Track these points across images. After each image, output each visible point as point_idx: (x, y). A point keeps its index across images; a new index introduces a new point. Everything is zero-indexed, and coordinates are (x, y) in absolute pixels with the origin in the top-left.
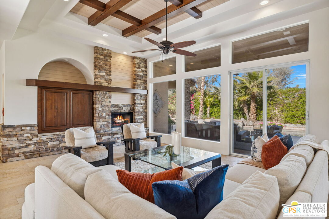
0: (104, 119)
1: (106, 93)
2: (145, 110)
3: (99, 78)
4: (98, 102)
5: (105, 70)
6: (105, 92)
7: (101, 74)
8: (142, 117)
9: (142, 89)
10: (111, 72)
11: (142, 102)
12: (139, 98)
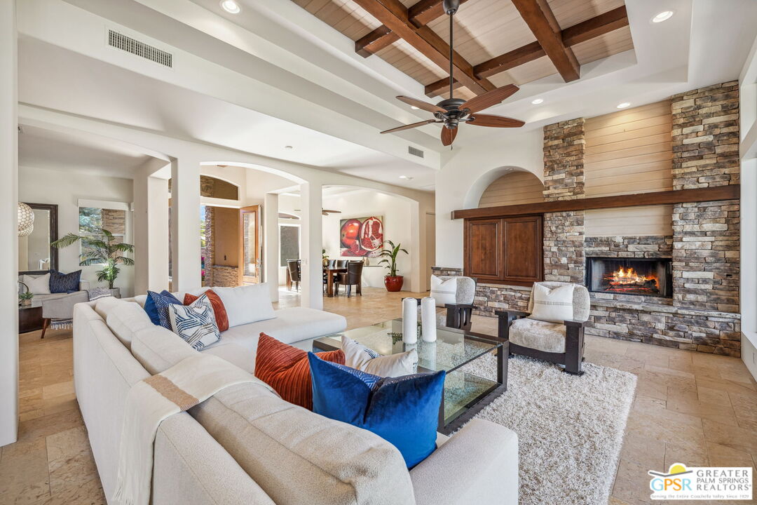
1: (569, 216)
2: (730, 254)
3: (551, 188)
4: (549, 235)
5: (565, 167)
6: (564, 214)
7: (556, 177)
8: (710, 275)
9: (706, 185)
10: (582, 166)
11: (708, 226)
12: (692, 216)
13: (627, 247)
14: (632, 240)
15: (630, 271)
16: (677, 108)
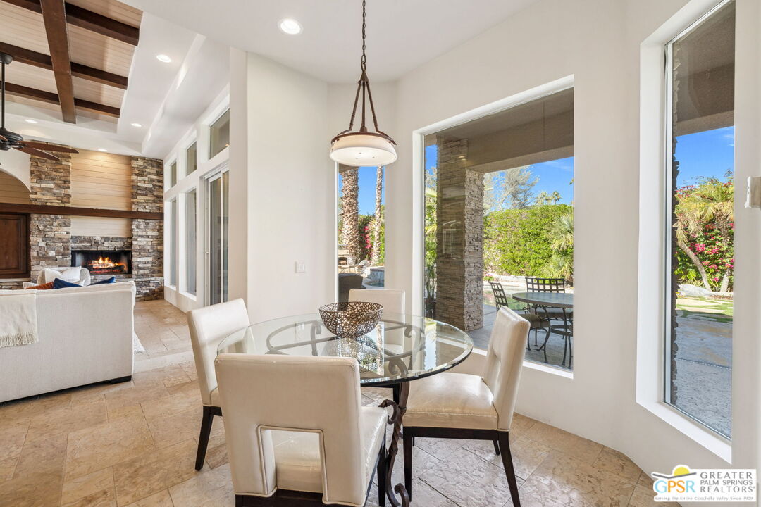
0: (50, 262)
1: (57, 218)
2: (159, 248)
3: (39, 193)
4: (36, 233)
5: (53, 179)
6: (53, 217)
7: (43, 185)
8: (150, 259)
9: (149, 211)
10: (69, 182)
11: (150, 233)
12: (142, 227)
13: (103, 243)
14: (107, 239)
15: (107, 259)
16: (135, 163)
